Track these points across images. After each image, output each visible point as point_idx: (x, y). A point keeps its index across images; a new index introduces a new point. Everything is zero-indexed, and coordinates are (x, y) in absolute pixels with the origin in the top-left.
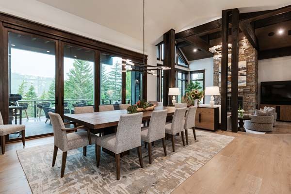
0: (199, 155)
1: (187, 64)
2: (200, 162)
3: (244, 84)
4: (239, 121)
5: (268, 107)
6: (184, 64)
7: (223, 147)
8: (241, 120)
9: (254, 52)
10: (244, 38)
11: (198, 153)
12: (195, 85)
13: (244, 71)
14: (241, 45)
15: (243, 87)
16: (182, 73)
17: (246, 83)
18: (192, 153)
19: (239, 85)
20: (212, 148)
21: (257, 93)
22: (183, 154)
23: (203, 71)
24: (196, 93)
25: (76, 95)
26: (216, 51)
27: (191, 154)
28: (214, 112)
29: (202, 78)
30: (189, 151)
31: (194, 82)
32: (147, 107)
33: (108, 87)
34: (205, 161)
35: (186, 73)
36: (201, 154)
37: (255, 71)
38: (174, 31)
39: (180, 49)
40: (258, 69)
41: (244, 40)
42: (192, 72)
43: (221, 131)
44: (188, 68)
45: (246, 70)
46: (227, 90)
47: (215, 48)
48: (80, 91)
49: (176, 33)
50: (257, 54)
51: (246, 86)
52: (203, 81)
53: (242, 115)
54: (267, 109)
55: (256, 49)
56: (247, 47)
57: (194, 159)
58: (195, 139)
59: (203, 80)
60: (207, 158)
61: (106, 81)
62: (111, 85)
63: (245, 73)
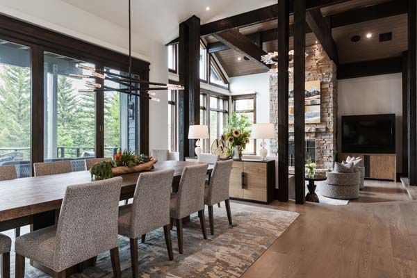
0: (234, 255)
1: (226, 82)
2: (233, 270)
3: (317, 119)
4: (307, 183)
5: (352, 157)
6: (221, 83)
7: (279, 234)
8: (311, 181)
9: (331, 66)
10: (316, 42)
11: (233, 251)
12: (239, 120)
13: (316, 97)
14: (312, 54)
15: (316, 124)
16: (218, 98)
17: (319, 117)
18: (221, 252)
19: (307, 120)
20: (259, 238)
21: (336, 134)
22: (203, 257)
23: (253, 96)
24: (235, 136)
25: (9, 138)
26: (272, 62)
27: (218, 255)
28: (265, 170)
29: (253, 109)
30: (216, 248)
31: (238, 115)
32: (138, 164)
33: (80, 123)
34: (242, 268)
35: (225, 98)
36: (238, 253)
37: (334, 98)
38: (199, 19)
39: (213, 54)
40: (337, 95)
41: (316, 46)
42: (235, 98)
43: (279, 203)
44: (229, 89)
45: (319, 96)
46: (288, 130)
47: (272, 56)
48: (19, 130)
49: (201, 24)
50: (336, 70)
51: (319, 122)
52: (252, 114)
53: (312, 173)
54: (350, 161)
55: (334, 61)
56: (321, 58)
57: (223, 265)
58: (230, 223)
59: (254, 111)
60: (248, 261)
61: (74, 110)
62: (86, 119)
63: (318, 101)
